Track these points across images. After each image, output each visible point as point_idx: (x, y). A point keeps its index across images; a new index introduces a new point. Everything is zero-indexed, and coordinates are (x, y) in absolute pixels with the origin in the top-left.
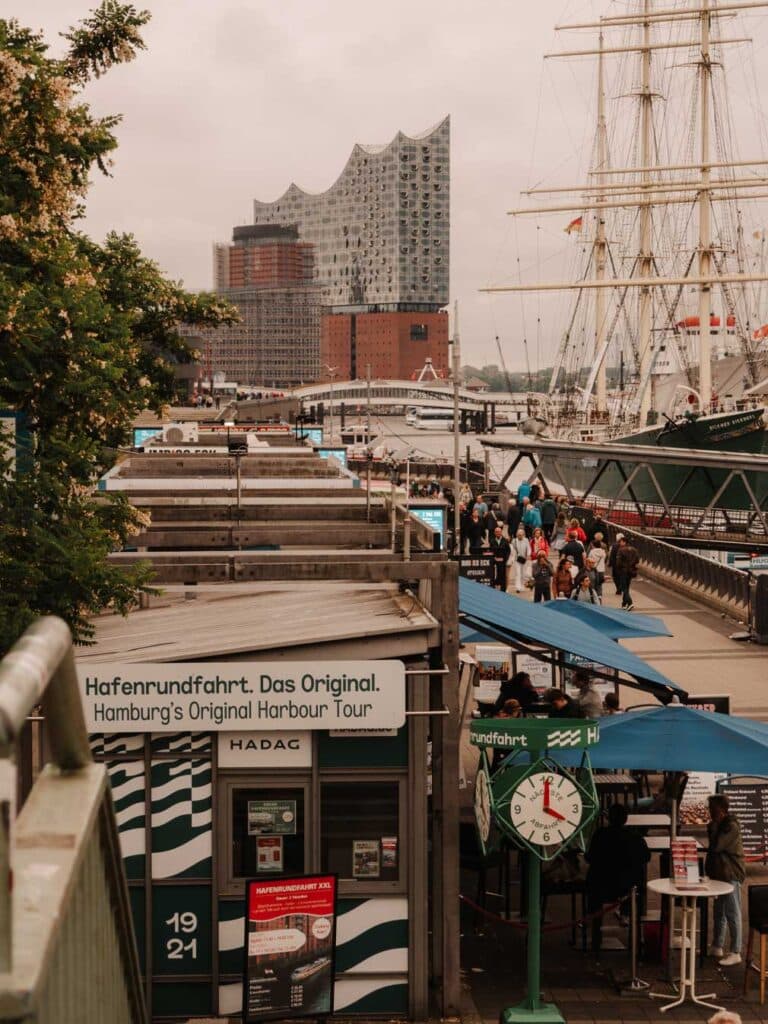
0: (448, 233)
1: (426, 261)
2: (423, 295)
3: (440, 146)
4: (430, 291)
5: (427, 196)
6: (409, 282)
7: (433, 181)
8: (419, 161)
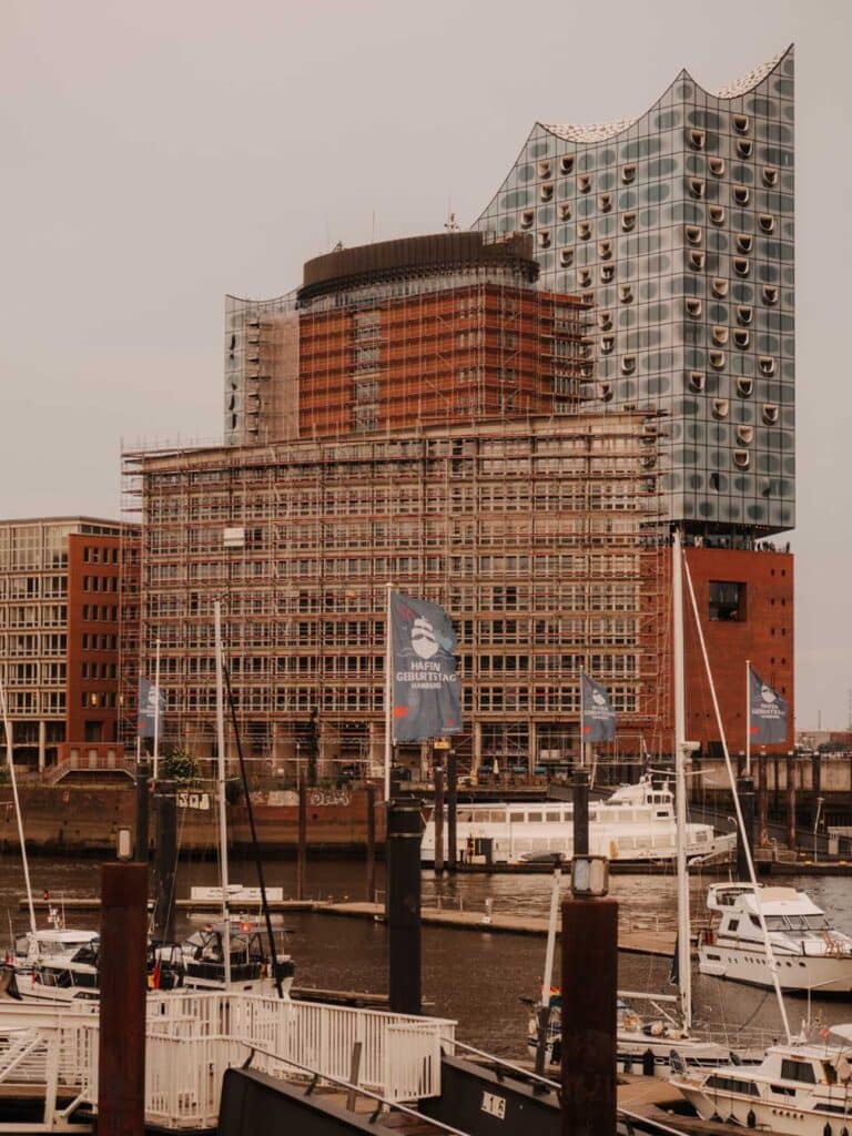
0: (790, 346)
1: (743, 415)
2: (737, 502)
3: (774, 120)
4: (751, 492)
5: (744, 246)
6: (705, 467)
7: (757, 210)
8: (725, 153)
